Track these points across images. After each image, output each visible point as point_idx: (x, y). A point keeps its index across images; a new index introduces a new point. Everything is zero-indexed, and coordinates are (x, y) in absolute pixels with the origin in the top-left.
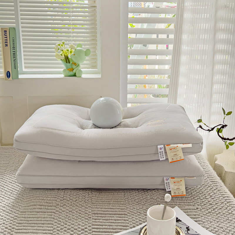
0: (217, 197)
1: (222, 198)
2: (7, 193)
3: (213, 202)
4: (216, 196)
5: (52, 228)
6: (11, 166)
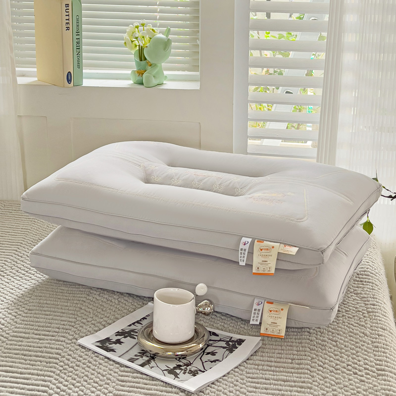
2: (20, 271)
6: (35, 233)
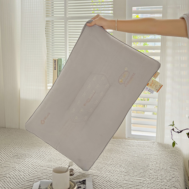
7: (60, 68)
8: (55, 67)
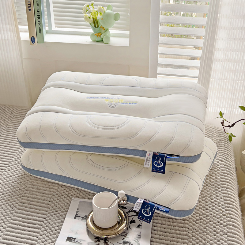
0: (218, 202)
1: (223, 203)
3: (210, 207)
4: (217, 200)
5: (47, 213)
7: (38, 7)
8: (30, 6)
